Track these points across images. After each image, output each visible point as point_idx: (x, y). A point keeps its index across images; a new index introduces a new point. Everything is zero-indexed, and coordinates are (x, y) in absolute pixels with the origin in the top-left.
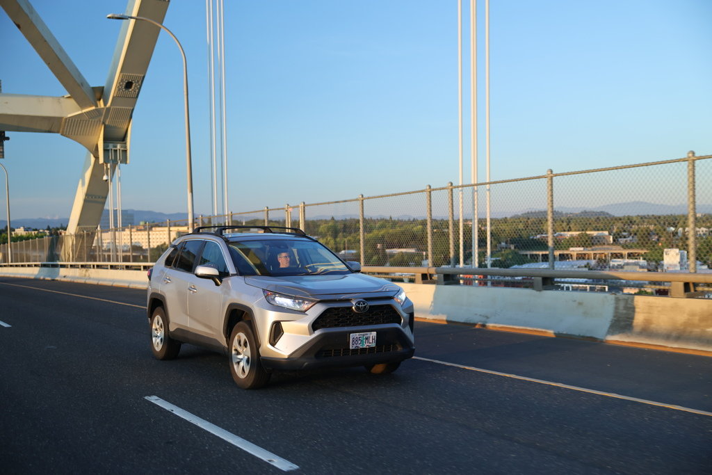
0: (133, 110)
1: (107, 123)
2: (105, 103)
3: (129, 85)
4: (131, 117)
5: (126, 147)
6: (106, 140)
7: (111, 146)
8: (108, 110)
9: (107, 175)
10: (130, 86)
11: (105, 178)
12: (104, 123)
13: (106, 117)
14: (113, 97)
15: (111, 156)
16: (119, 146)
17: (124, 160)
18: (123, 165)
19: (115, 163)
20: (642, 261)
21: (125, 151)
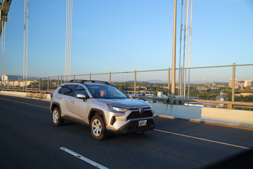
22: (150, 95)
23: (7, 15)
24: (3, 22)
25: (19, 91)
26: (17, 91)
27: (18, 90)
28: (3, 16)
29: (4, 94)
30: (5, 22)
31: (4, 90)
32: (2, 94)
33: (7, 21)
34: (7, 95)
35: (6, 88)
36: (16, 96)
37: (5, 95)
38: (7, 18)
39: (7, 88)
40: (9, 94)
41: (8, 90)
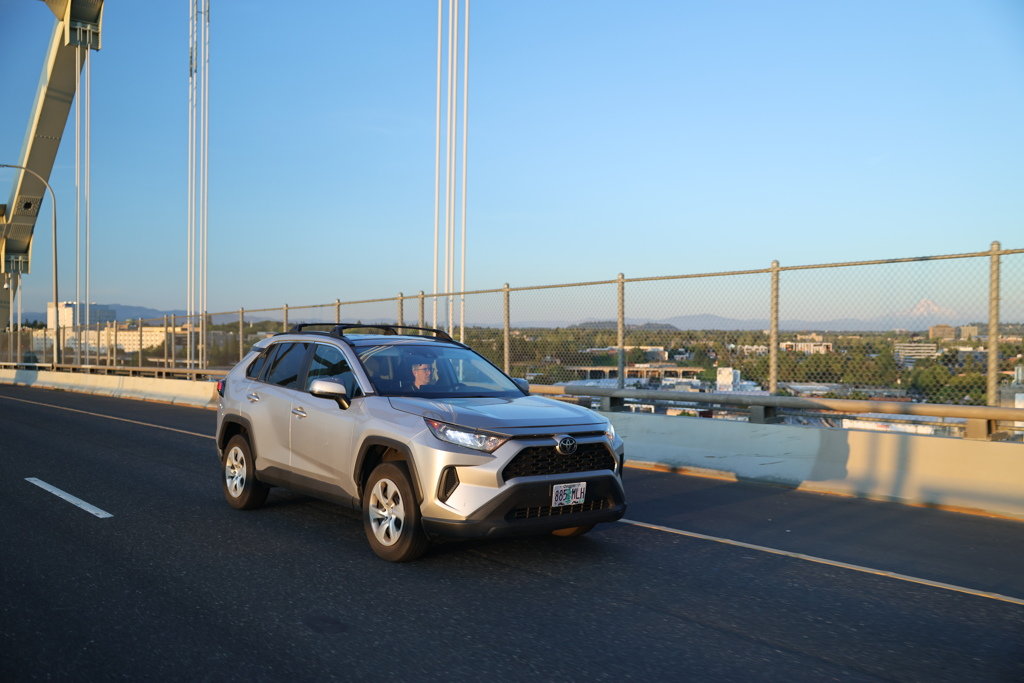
0: (33, 227)
1: (9, 237)
2: (7, 219)
3: (28, 206)
4: (32, 232)
5: (27, 259)
6: (7, 252)
7: (12, 258)
8: (9, 226)
9: (9, 283)
10: (30, 207)
11: (6, 286)
12: (5, 237)
13: (8, 231)
14: (14, 216)
15: (12, 267)
16: (20, 258)
17: (26, 270)
18: (24, 275)
19: (16, 272)
20: (695, 381)
21: (26, 263)
22: (686, 384)
23: (95, 20)
24: (78, 51)
25: (169, 375)
26: (160, 375)
27: (165, 370)
28: (79, 26)
29: (94, 389)
30: (88, 53)
31: (93, 371)
32: (83, 388)
33: (95, 47)
34: (107, 393)
35: (103, 362)
36: (155, 399)
37: (100, 393)
38: (96, 35)
39: (108, 362)
40: (122, 392)
41: (110, 372)
